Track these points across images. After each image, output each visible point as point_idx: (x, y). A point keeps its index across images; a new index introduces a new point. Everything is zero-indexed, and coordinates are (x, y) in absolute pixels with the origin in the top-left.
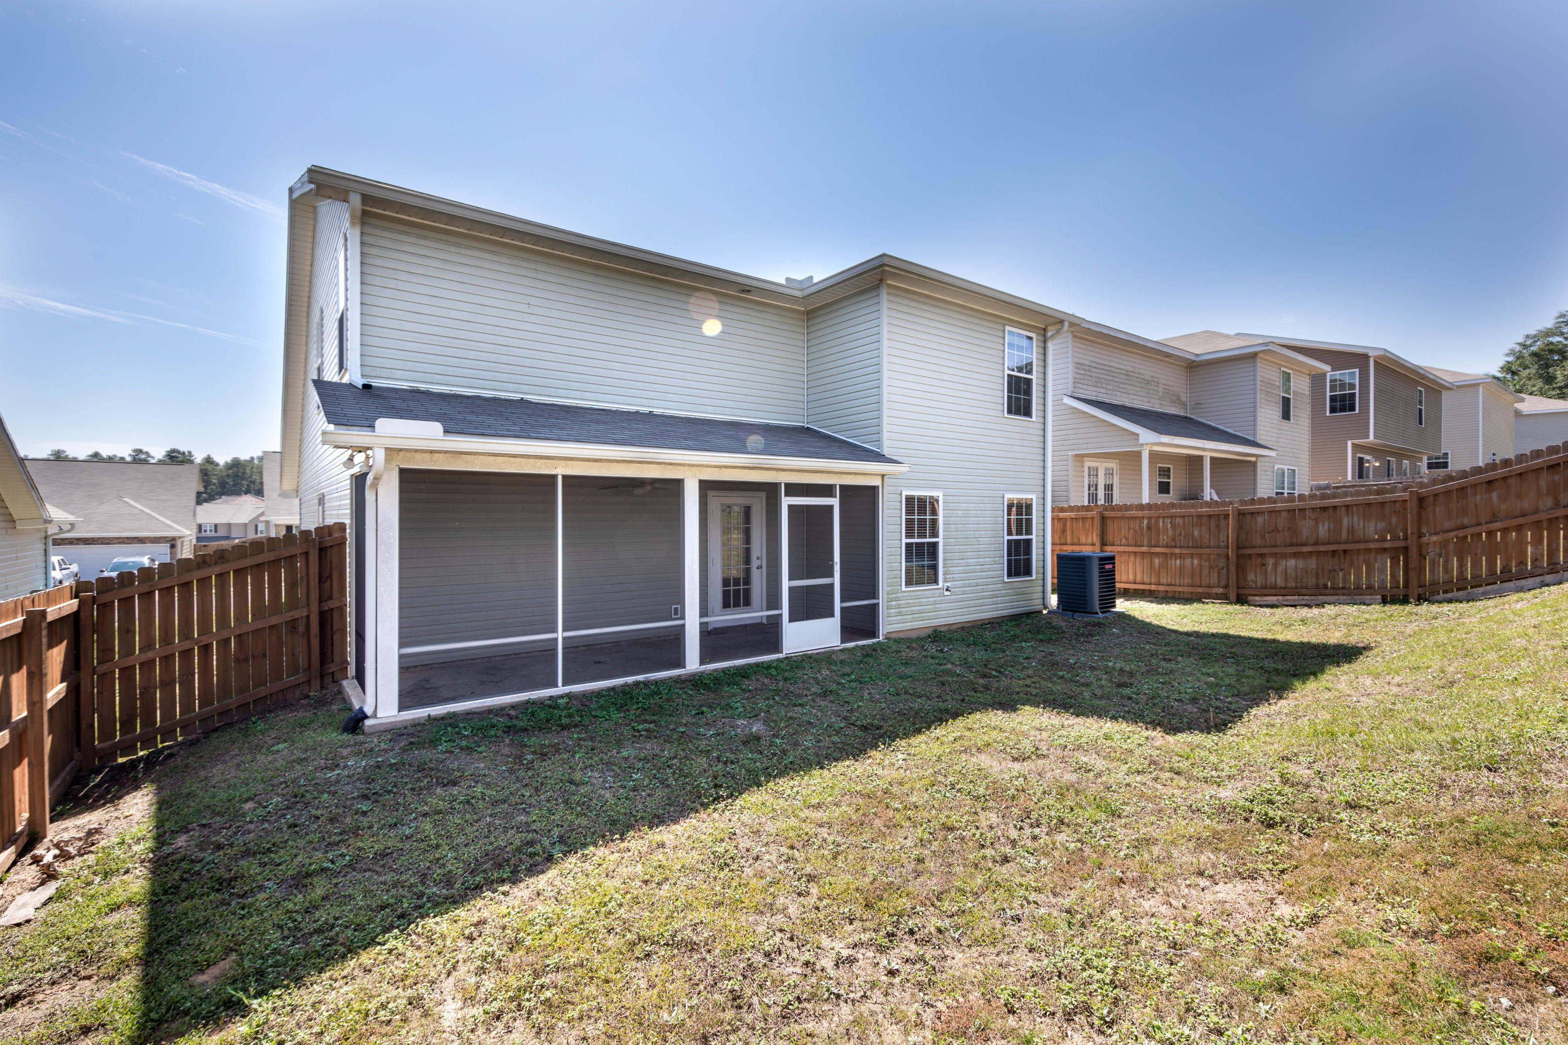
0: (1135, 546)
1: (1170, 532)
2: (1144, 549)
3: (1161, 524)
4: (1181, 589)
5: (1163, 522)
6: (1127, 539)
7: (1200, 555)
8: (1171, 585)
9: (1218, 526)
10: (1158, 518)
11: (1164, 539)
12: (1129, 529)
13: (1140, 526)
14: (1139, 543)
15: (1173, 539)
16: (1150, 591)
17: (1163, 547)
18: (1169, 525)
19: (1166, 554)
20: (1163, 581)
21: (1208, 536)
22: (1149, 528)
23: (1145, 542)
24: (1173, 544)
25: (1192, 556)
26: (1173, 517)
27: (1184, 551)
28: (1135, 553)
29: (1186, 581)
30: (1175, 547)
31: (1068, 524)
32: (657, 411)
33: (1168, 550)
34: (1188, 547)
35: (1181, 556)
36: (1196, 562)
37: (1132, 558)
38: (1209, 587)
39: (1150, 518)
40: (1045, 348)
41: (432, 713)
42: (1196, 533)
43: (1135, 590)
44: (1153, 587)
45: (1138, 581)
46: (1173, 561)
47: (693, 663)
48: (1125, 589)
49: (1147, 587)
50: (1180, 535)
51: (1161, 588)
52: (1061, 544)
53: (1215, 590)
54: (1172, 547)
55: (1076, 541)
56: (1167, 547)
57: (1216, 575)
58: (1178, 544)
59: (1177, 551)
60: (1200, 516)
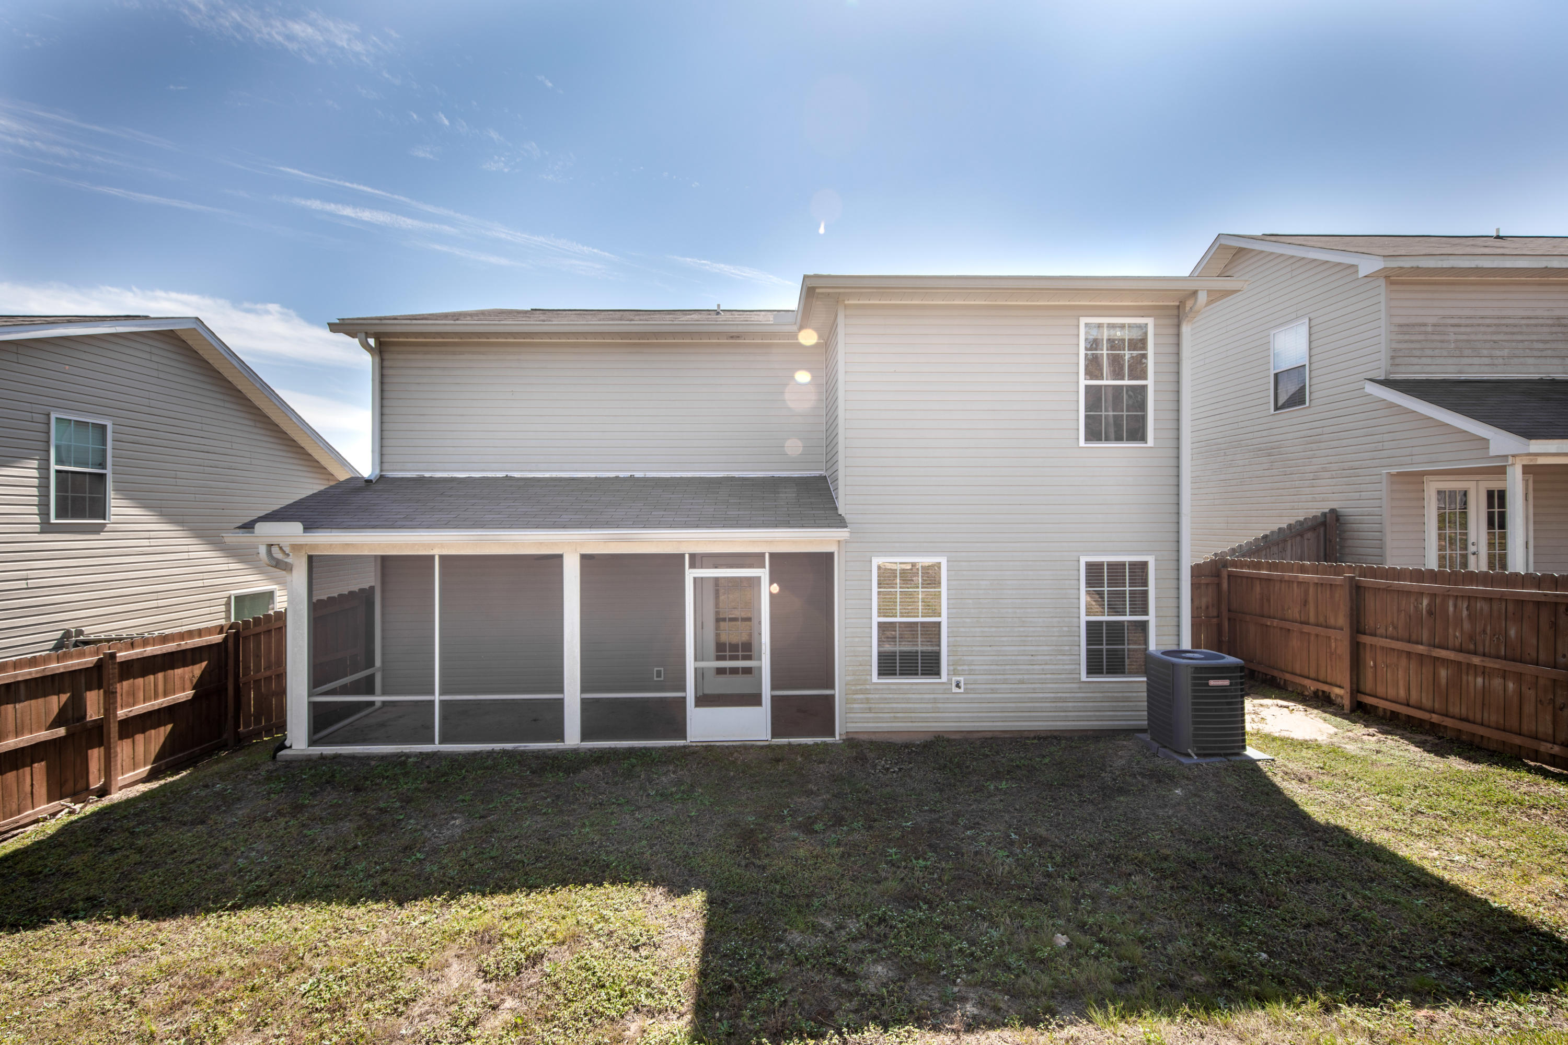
0: (1409, 641)
1: (1467, 626)
2: (1421, 649)
3: (1451, 609)
4: (1481, 731)
5: (1455, 606)
6: (1395, 628)
7: (1519, 677)
8: (1467, 720)
9: (1554, 625)
10: (1446, 596)
11: (1456, 636)
12: (1399, 611)
13: (1416, 608)
14: (1414, 637)
15: (1472, 638)
16: (1433, 725)
17: (1454, 649)
18: (1465, 613)
19: (1460, 663)
20: (1454, 710)
21: (1534, 641)
22: (1430, 613)
23: (1425, 637)
24: (1472, 647)
25: (1504, 675)
26: (1471, 598)
27: (1490, 663)
28: (1409, 654)
29: (1493, 718)
30: (1475, 653)
31: (1311, 591)
32: (638, 475)
33: (1460, 657)
34: (1498, 657)
35: (1484, 672)
36: (1511, 686)
37: (1404, 662)
38: (1536, 738)
39: (1433, 596)
40: (1178, 335)
41: (325, 752)
42: (1512, 633)
43: (1409, 717)
44: (1435, 718)
45: (1412, 702)
46: (1471, 678)
47: (572, 737)
48: (1392, 712)
49: (1425, 716)
50: (1484, 631)
51: (1448, 722)
52: (1301, 623)
53: (1545, 747)
54: (1469, 652)
55: (1321, 619)
56: (1461, 650)
57: (1549, 718)
58: (1480, 649)
59: (1476, 660)
60: (1520, 602)
